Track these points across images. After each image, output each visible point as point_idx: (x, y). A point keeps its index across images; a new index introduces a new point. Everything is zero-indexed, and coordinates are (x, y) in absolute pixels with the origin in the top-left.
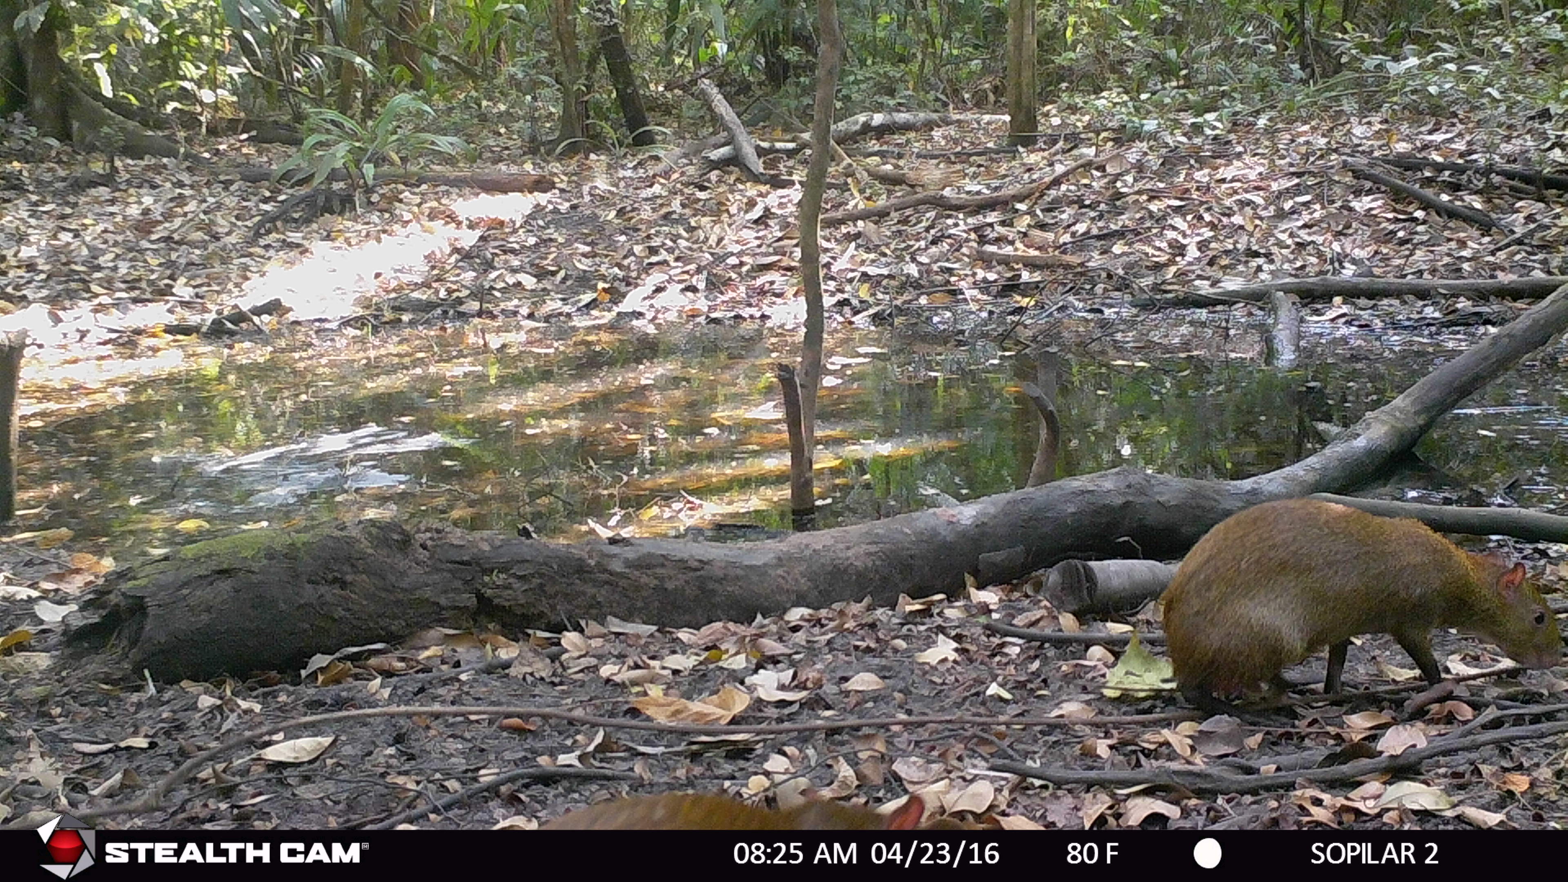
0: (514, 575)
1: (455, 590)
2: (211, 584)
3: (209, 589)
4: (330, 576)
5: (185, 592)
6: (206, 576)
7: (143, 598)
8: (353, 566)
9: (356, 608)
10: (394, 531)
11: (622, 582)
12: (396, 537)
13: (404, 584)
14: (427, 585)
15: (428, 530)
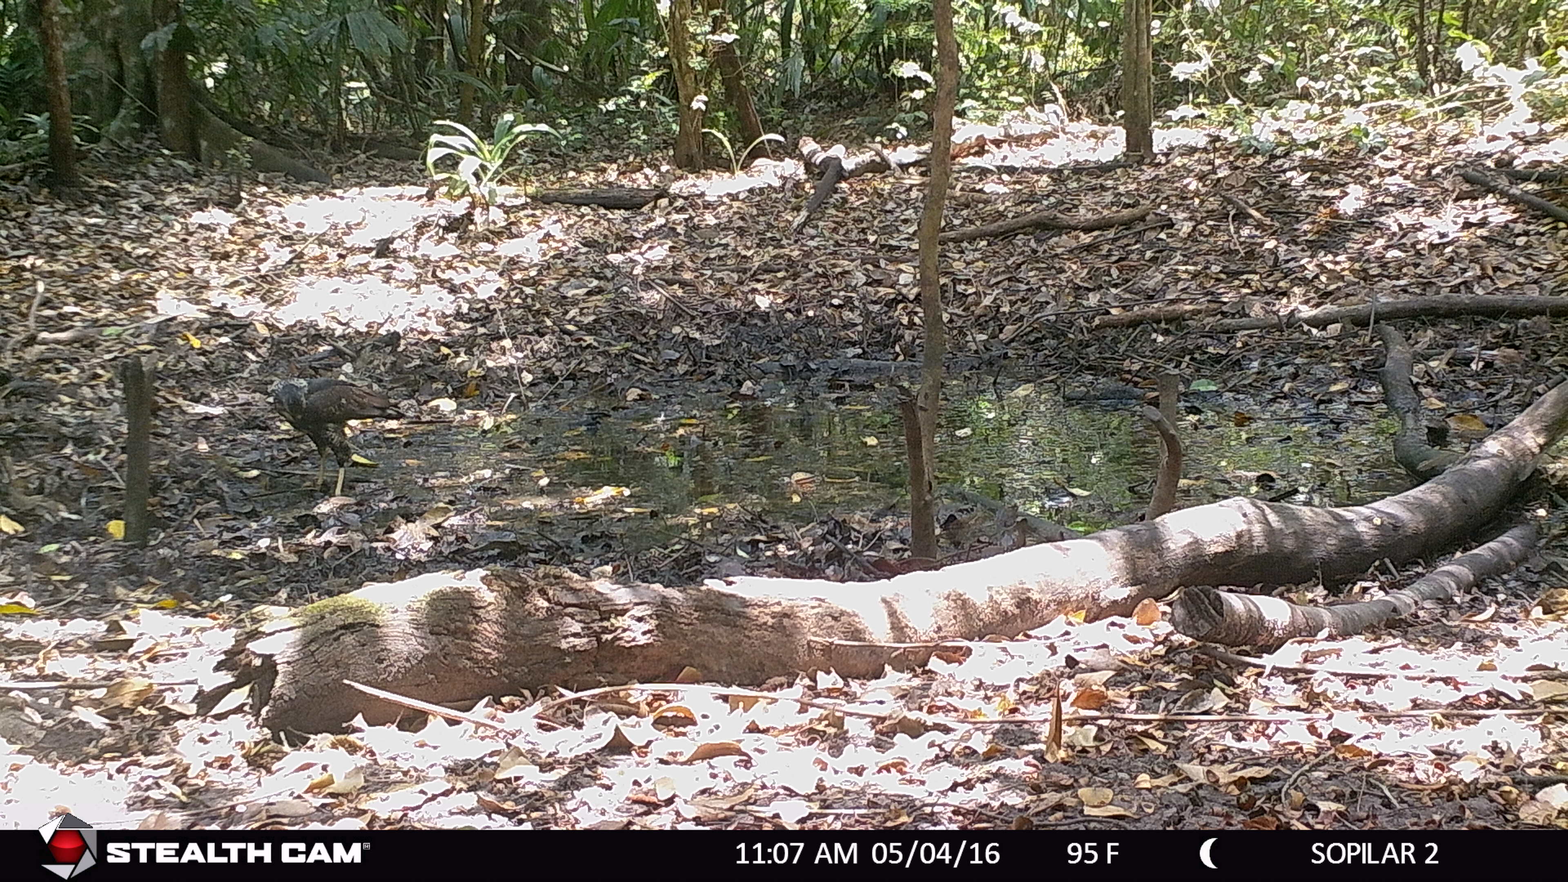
0: (633, 617)
1: (576, 635)
2: (336, 639)
3: (335, 645)
4: (452, 626)
5: (313, 648)
6: (334, 631)
7: (272, 656)
8: (476, 616)
9: (480, 657)
10: (512, 579)
11: (741, 621)
12: (513, 584)
13: (525, 631)
14: (548, 631)
15: (544, 577)
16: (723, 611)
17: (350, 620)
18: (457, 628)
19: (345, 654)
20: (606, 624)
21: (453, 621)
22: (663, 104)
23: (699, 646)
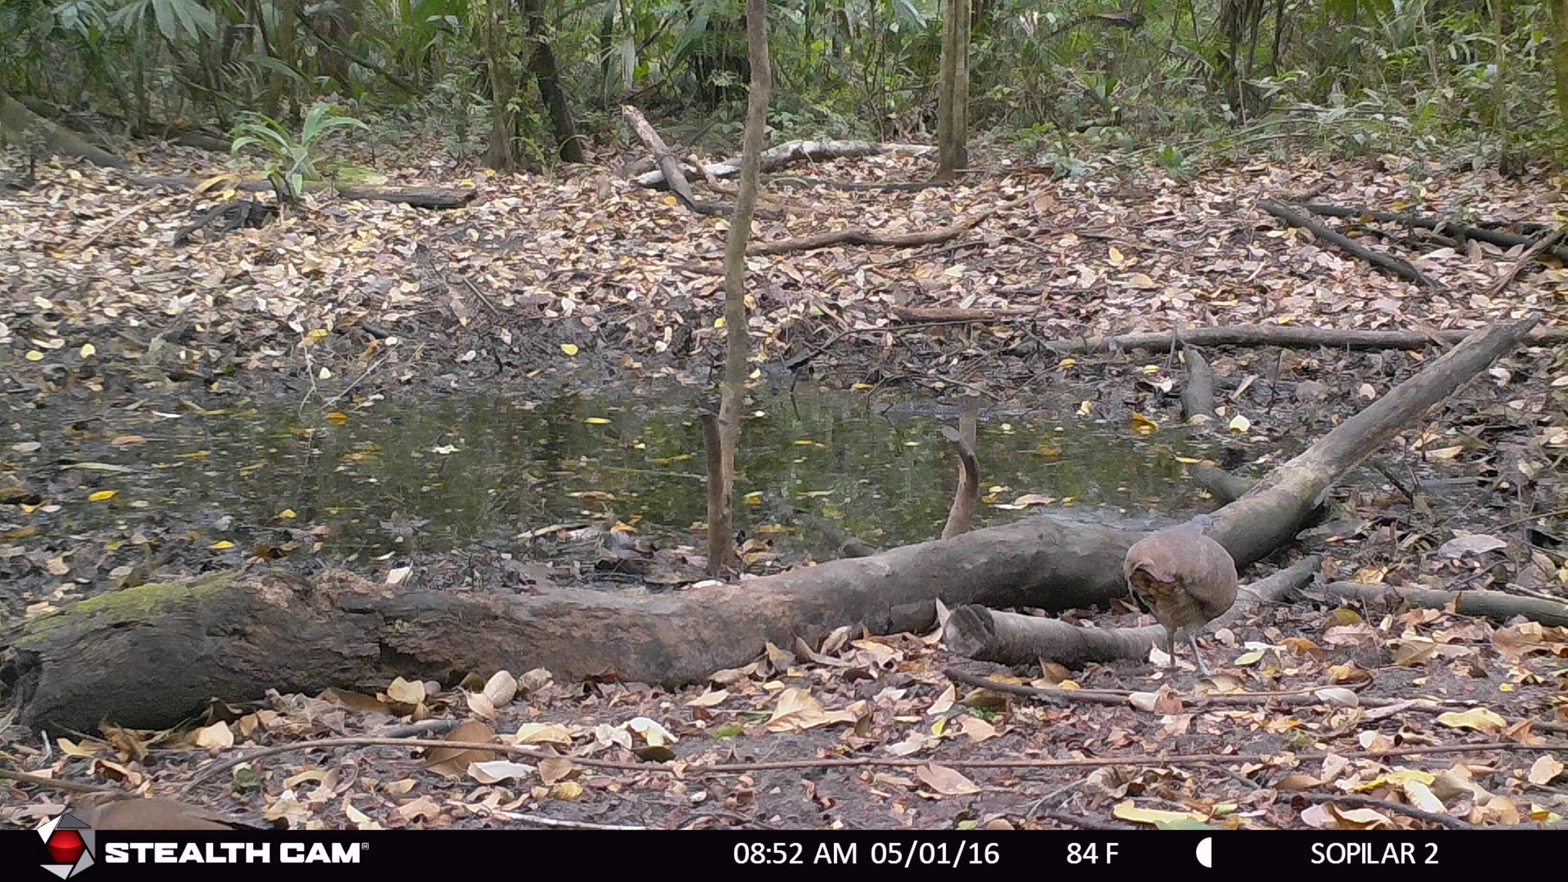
0: (419, 623)
1: (358, 640)
2: (107, 638)
3: (106, 643)
4: (230, 628)
5: (81, 646)
6: (102, 630)
7: (37, 653)
8: (253, 617)
9: (257, 659)
10: (294, 581)
11: (528, 630)
12: (296, 587)
13: (306, 635)
14: (329, 635)
15: (331, 579)
16: (511, 620)
17: (122, 620)
18: (235, 631)
19: (116, 653)
20: (390, 629)
21: (231, 622)
22: (478, 103)
23: (485, 654)
